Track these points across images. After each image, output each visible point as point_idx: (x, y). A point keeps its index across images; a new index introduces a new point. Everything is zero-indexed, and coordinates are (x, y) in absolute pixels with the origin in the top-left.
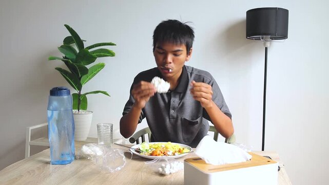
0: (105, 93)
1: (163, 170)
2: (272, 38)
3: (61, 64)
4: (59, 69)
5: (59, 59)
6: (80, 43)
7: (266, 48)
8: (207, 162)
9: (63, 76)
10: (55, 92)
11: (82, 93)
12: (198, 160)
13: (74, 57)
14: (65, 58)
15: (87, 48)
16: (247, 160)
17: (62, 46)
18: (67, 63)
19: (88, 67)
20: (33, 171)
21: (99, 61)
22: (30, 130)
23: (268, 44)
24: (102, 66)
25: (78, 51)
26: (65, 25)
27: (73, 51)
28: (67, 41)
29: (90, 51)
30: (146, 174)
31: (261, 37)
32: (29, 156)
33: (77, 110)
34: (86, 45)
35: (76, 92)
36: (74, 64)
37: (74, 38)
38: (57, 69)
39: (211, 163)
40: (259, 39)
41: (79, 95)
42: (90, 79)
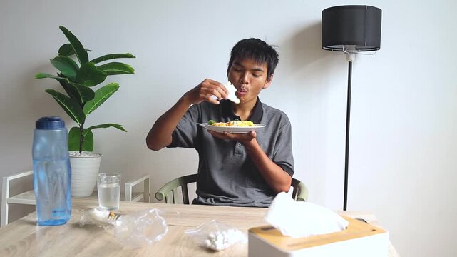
0: (118, 127)
1: (213, 242)
2: (358, 50)
3: (55, 85)
4: (51, 92)
5: (52, 76)
6: (83, 54)
7: (350, 63)
8: (284, 233)
9: (58, 102)
10: (44, 124)
11: (86, 126)
12: (269, 229)
13: (74, 74)
14: (61, 75)
15: (93, 61)
16: (342, 229)
17: (56, 59)
18: (63, 83)
19: (94, 88)
20: (14, 247)
21: (110, 80)
22: (8, 181)
23: (352, 58)
24: (115, 88)
25: (79, 66)
26: (61, 28)
27: (73, 65)
28: (64, 50)
29: (96, 65)
30: (186, 249)
31: (343, 46)
32: (7, 223)
33: (78, 152)
34: (91, 57)
35: (77, 125)
36: (74, 84)
37: (73, 47)
38: (49, 91)
39: (289, 234)
40: (340, 50)
41: (81, 130)
42: (97, 106)
